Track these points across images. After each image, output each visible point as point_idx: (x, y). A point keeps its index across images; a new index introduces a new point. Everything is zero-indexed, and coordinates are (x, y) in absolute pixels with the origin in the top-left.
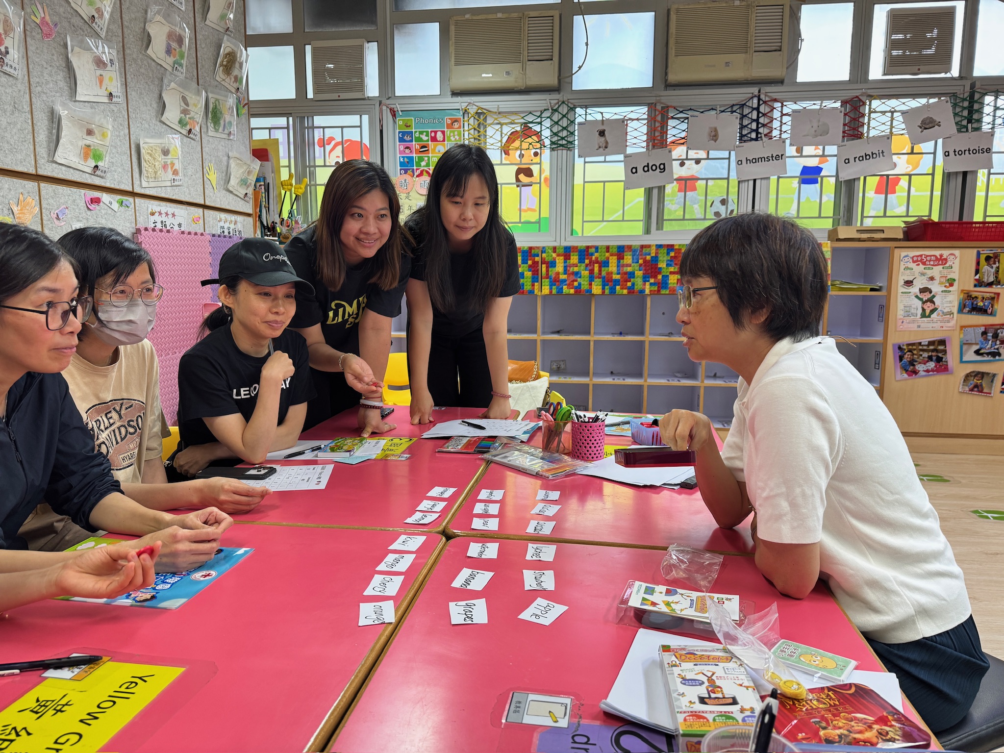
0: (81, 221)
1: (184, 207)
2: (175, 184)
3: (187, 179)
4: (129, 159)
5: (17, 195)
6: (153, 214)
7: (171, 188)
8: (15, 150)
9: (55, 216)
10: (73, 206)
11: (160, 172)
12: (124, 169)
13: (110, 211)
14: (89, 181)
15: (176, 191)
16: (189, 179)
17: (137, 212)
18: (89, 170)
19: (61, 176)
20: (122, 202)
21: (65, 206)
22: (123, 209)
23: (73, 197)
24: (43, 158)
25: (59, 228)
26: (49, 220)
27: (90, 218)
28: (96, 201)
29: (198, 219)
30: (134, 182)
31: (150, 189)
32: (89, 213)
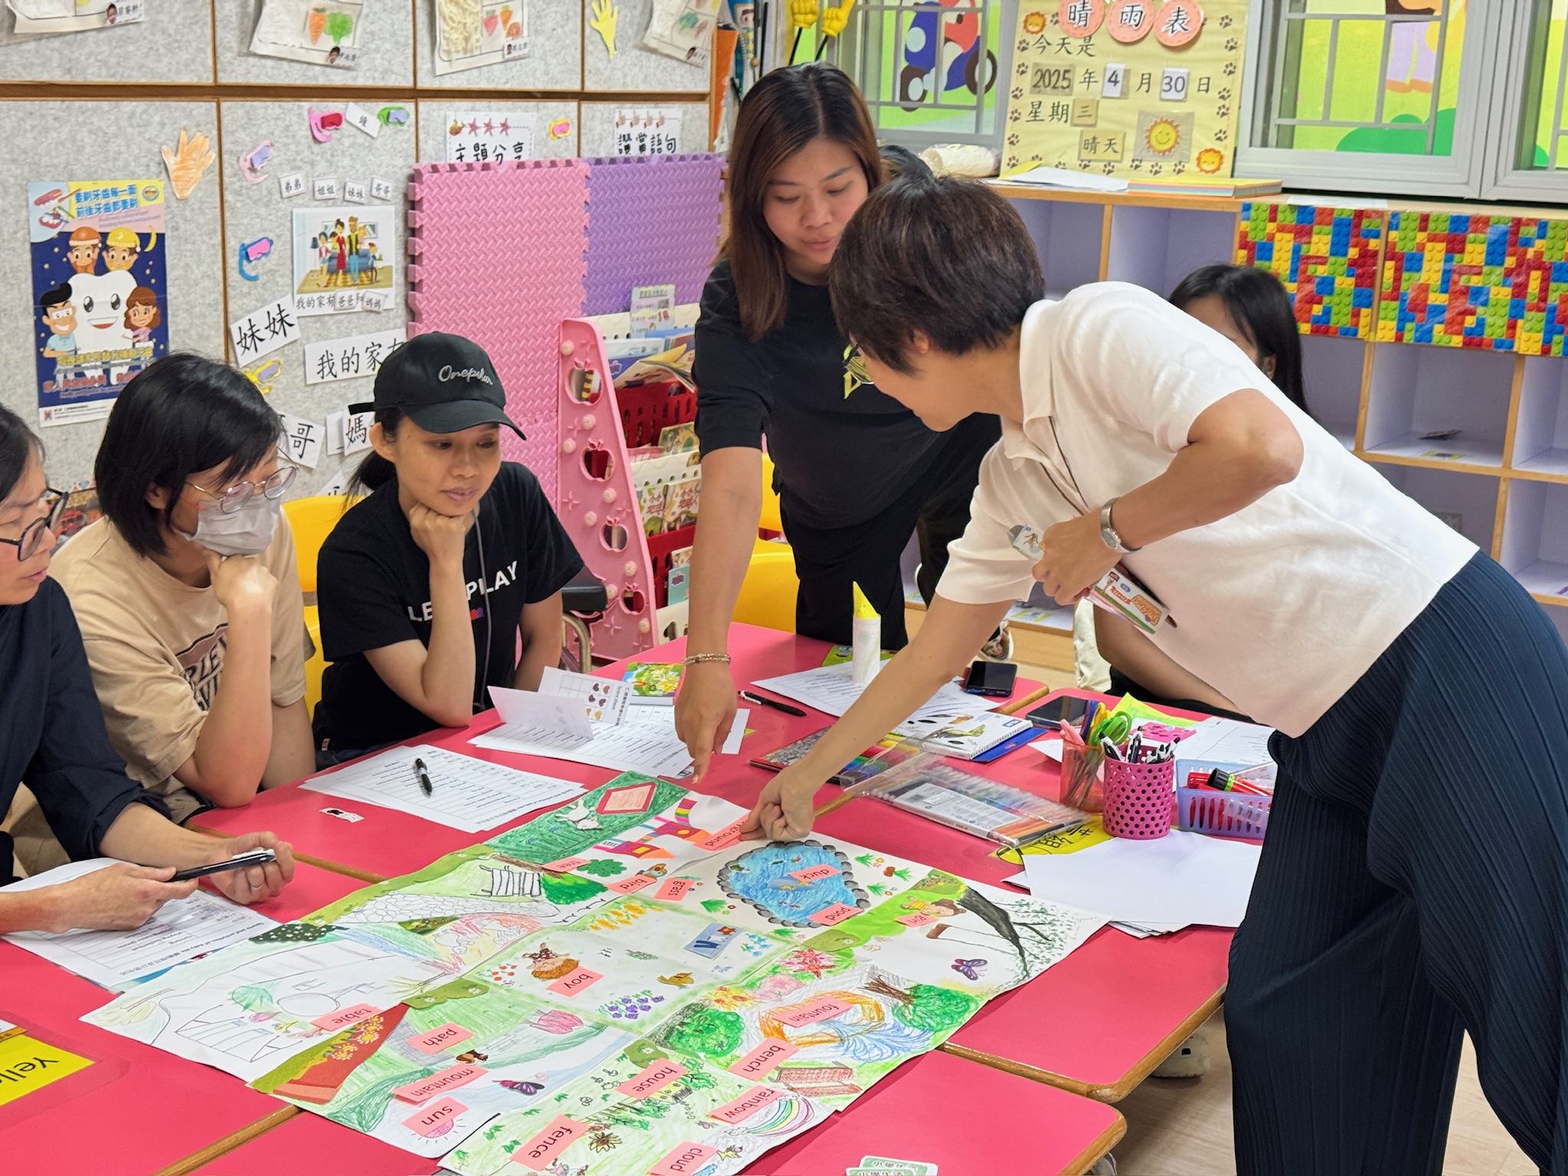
0: (300, 168)
1: (531, 104)
2: (510, 56)
3: (541, 39)
4: (410, 18)
5: (176, 133)
6: (456, 131)
7: (502, 66)
8: (176, 45)
9: (248, 164)
10: (286, 140)
11: (479, 37)
12: (397, 43)
13: (361, 139)
14: (322, 81)
15: (514, 70)
16: (548, 39)
17: (421, 131)
18: (321, 58)
19: (263, 80)
20: (389, 114)
21: (267, 142)
22: (389, 130)
23: (284, 120)
24: (230, 49)
25: (254, 188)
26: (235, 175)
27: (319, 158)
28: (333, 121)
29: (563, 128)
30: (418, 66)
31: (454, 76)
32: (316, 148)
